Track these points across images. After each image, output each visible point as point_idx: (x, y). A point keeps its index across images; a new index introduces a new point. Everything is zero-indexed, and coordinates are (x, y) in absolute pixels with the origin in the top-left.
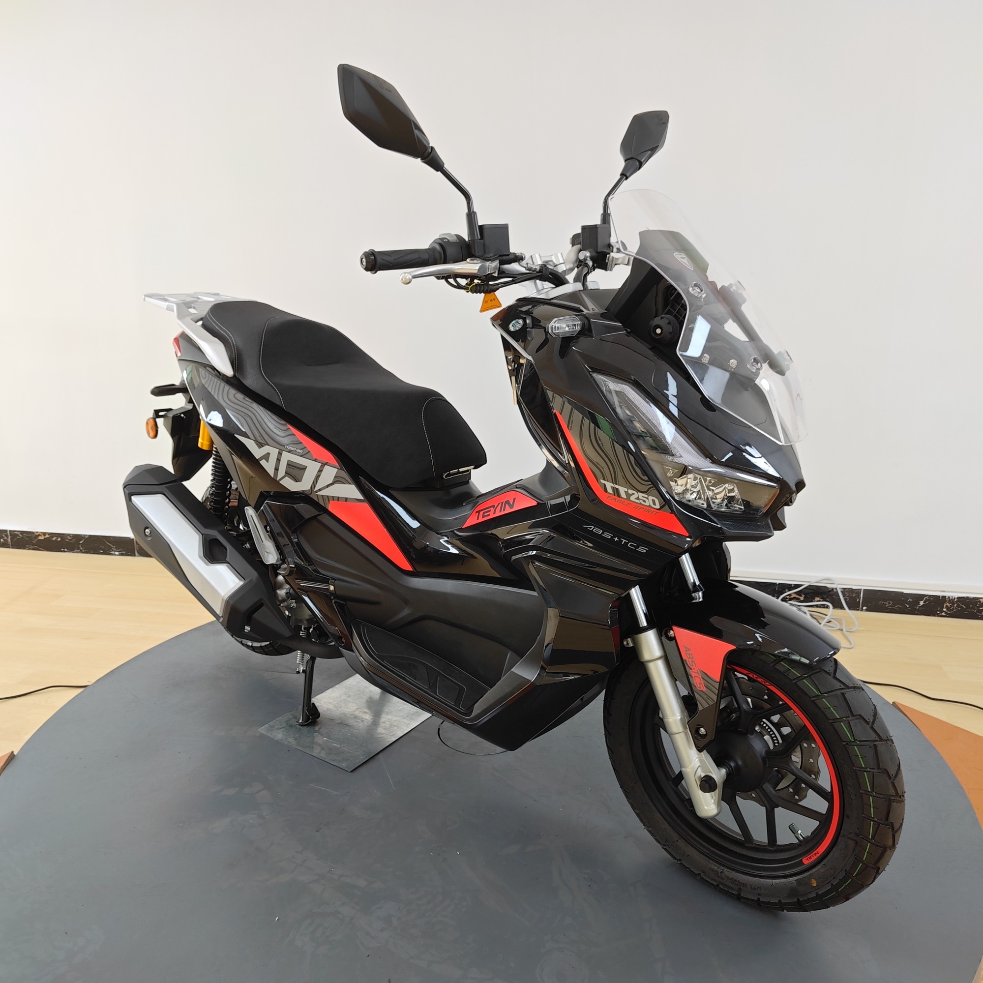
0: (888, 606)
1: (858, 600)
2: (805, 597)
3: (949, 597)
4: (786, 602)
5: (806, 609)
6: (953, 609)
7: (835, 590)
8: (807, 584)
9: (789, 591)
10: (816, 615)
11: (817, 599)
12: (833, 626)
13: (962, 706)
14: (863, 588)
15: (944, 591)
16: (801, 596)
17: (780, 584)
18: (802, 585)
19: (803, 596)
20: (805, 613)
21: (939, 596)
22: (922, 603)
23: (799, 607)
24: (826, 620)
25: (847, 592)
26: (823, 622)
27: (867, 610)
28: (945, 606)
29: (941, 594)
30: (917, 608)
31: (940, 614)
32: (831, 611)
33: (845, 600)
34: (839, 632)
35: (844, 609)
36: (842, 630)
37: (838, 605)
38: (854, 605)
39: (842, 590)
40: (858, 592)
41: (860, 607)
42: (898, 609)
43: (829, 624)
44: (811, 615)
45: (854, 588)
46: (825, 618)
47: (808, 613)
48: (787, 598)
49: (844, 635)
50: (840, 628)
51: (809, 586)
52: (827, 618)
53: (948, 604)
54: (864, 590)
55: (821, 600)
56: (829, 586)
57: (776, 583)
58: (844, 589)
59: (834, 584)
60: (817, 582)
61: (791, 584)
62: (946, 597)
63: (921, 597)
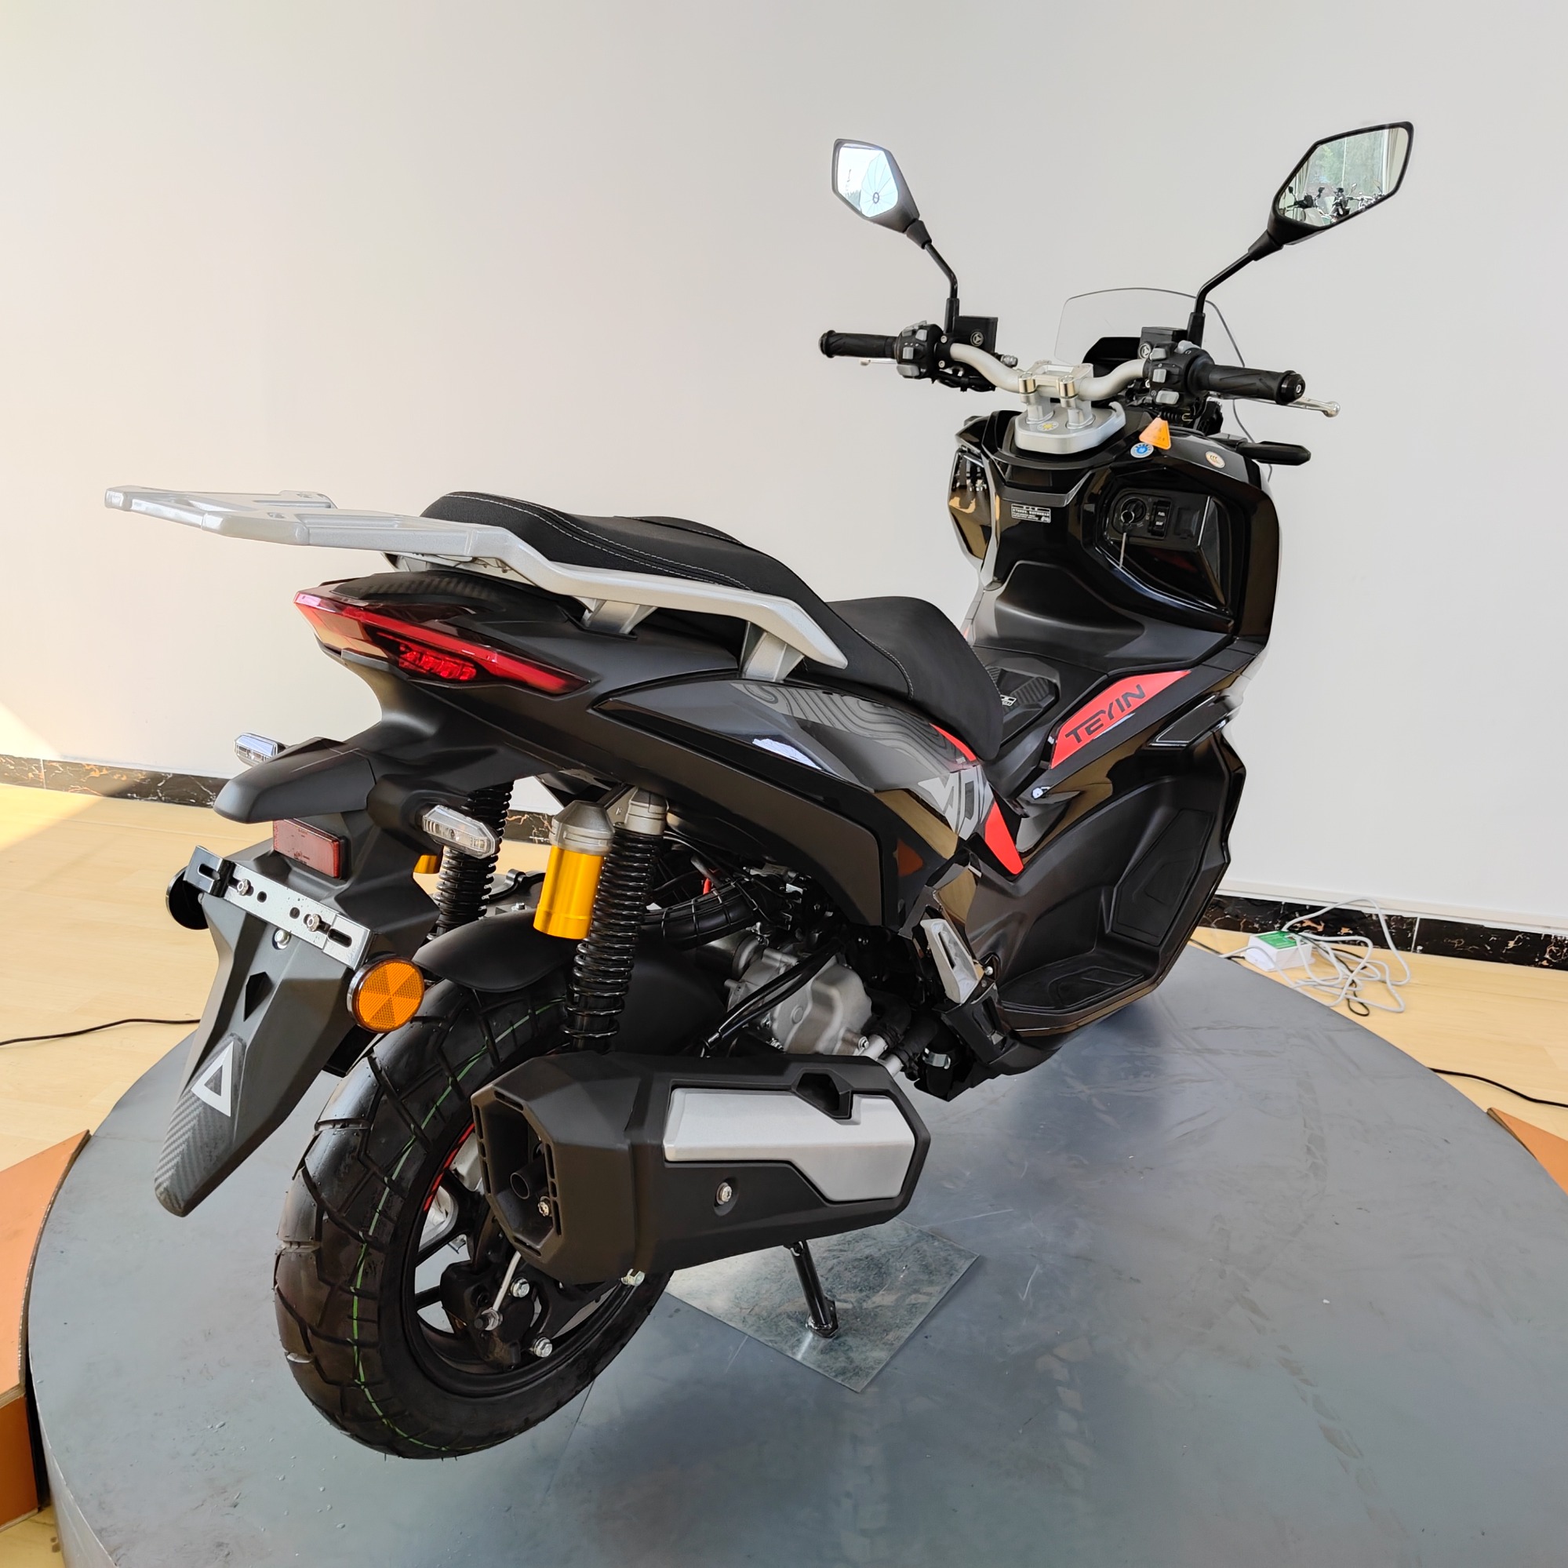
0: (1458, 947)
1: (1410, 935)
2: (1325, 927)
3: (1556, 937)
4: (1297, 933)
5: (1328, 947)
6: (1561, 956)
7: (1374, 918)
8: (1330, 907)
9: (1301, 915)
10: (1342, 956)
11: (1344, 930)
12: (1372, 975)
14: (1420, 916)
15: (1549, 927)
16: (1320, 925)
17: (1286, 903)
18: (1323, 908)
19: (1323, 924)
20: (1327, 952)
21: (1540, 935)
22: (1511, 944)
23: (1316, 942)
24: (1361, 966)
25: (1394, 921)
26: (1357, 969)
27: (1423, 952)
28: (1548, 950)
29: (1543, 932)
30: (1504, 952)
31: (1540, 963)
32: (1370, 952)
33: (1391, 933)
34: (1381, 985)
35: (1389, 948)
36: (1384, 982)
37: (1380, 943)
38: (1403, 944)
39: (1386, 918)
40: (1411, 922)
41: (1413, 946)
42: (1472, 952)
43: (1362, 971)
44: (1337, 957)
45: (1405, 915)
46: (1360, 963)
47: (1331, 952)
48: (1296, 927)
49: (1388, 990)
50: (1383, 979)
51: (1335, 909)
52: (1363, 963)
53: (1553, 948)
54: (1421, 920)
55: (1351, 932)
56: (1365, 911)
57: (1281, 902)
58: (1390, 917)
59: (1374, 907)
60: (1347, 904)
61: (1305, 906)
62: (1550, 936)
63: (1511, 934)
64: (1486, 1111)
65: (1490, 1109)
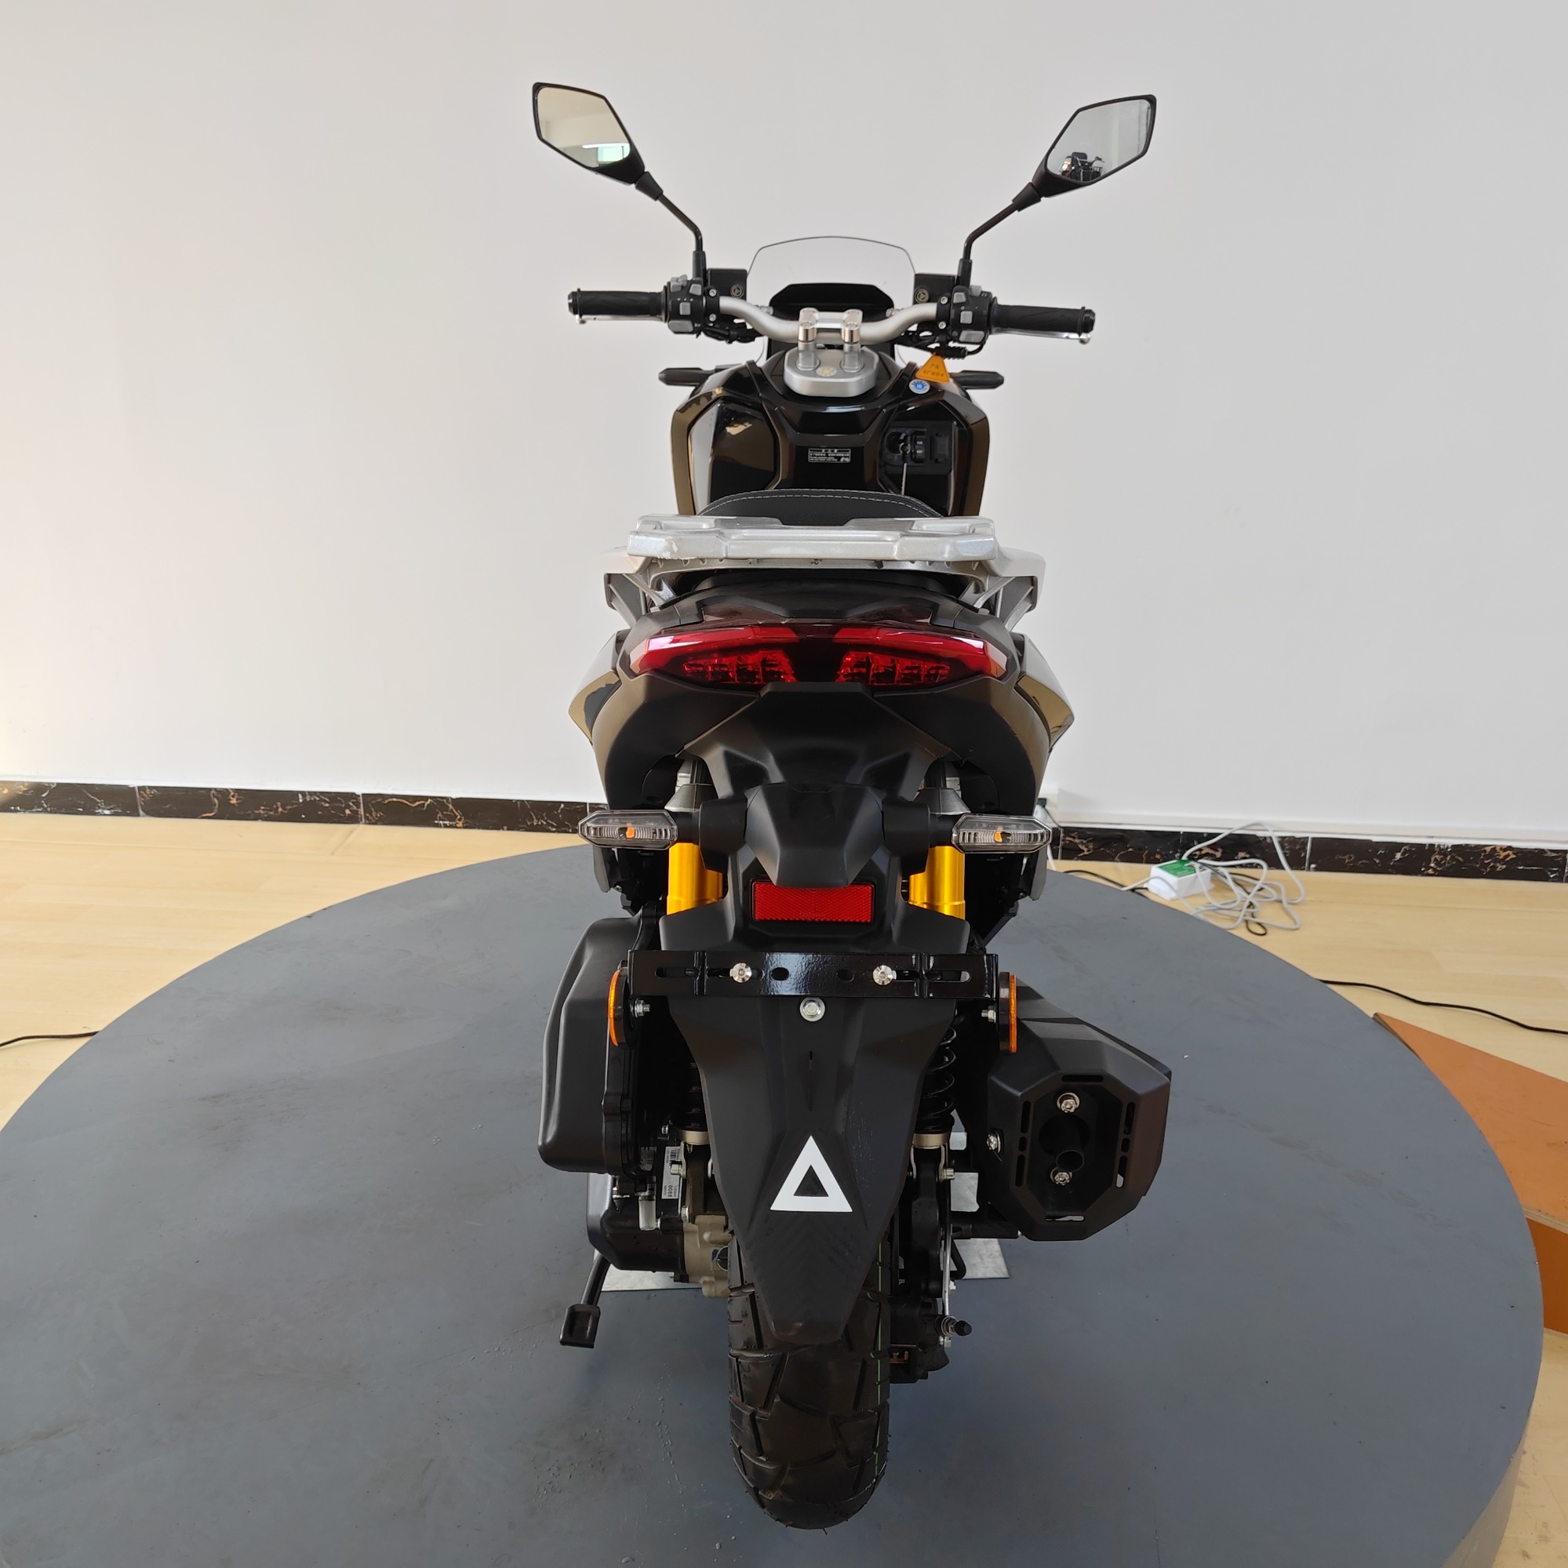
0: (1348, 863)
1: (1303, 855)
2: (1222, 853)
3: (1439, 846)
4: (1196, 860)
5: (1225, 871)
6: (1445, 863)
7: (1268, 840)
8: (1226, 833)
9: (1199, 843)
10: (1240, 880)
11: (1242, 854)
12: (1267, 896)
13: (1469, 1013)
14: (1311, 836)
15: (1432, 837)
16: (1217, 851)
17: (1185, 833)
18: (1219, 834)
19: (1220, 850)
20: (1225, 877)
21: (1425, 845)
22: (1398, 856)
23: (1215, 868)
24: (1257, 888)
25: (1287, 842)
26: (1254, 891)
27: (1316, 869)
28: (1433, 859)
29: (1427, 841)
30: (1392, 864)
31: (1425, 872)
32: (1265, 873)
33: (1285, 854)
34: (1277, 905)
35: (1283, 868)
36: (1280, 902)
37: (1275, 864)
38: (1297, 863)
39: (1280, 840)
40: (1303, 842)
41: (1306, 865)
42: (1362, 866)
43: (1260, 893)
44: (1234, 881)
45: (1298, 835)
46: (1255, 885)
47: (1228, 876)
48: (1196, 855)
49: (1284, 909)
50: (1278, 899)
51: (1231, 834)
52: (1259, 884)
53: (1437, 857)
54: (1313, 839)
55: (1247, 856)
56: (1260, 834)
57: (1179, 832)
58: (1283, 838)
59: (1267, 830)
60: (1242, 829)
61: (1203, 834)
62: (1434, 845)
63: (1397, 847)
64: (1372, 1016)
65: (1376, 1014)
